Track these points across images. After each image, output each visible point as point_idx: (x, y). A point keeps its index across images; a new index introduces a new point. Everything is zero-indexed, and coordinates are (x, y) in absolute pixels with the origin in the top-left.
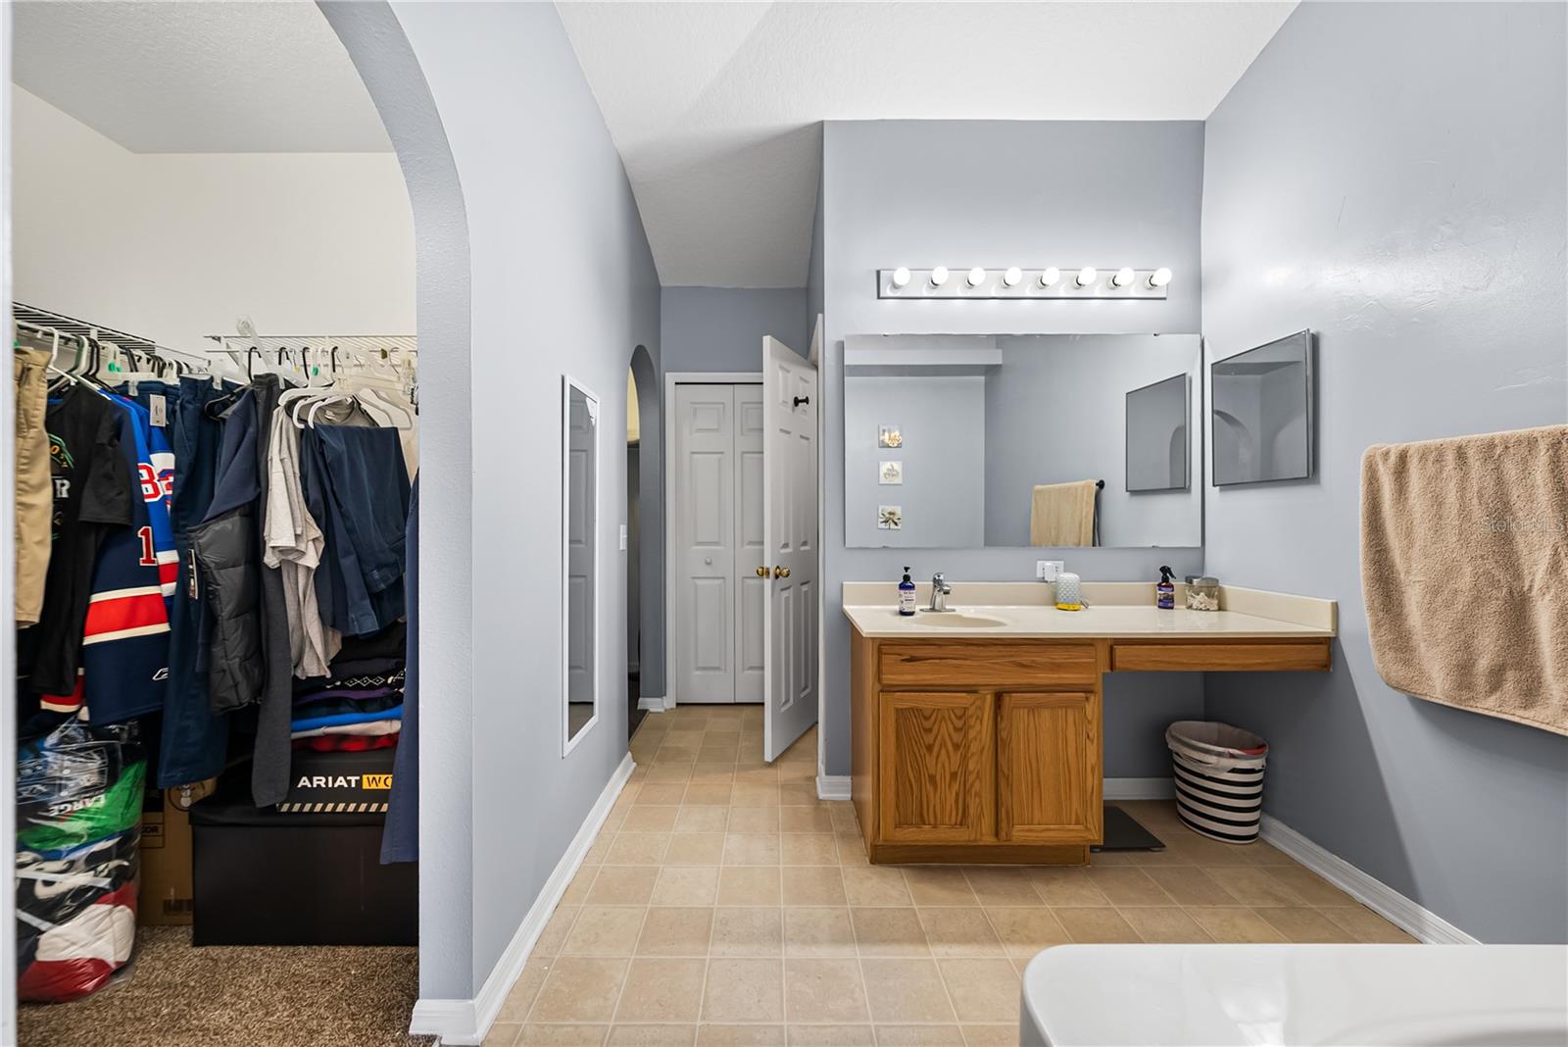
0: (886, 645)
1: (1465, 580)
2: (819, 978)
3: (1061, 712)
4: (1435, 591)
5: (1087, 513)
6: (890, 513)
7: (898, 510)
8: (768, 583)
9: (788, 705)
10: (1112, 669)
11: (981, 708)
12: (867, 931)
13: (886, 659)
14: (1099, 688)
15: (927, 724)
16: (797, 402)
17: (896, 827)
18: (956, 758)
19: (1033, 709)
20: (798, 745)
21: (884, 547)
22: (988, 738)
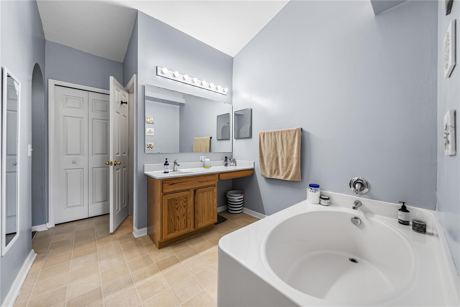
0: (164, 181)
1: (271, 156)
2: (150, 286)
3: (209, 192)
4: (268, 158)
5: (208, 145)
6: (150, 145)
7: (153, 144)
8: (111, 168)
9: (119, 211)
10: (219, 180)
11: (191, 195)
12: (162, 266)
13: (164, 185)
14: (216, 185)
15: (176, 202)
16: (122, 103)
17: (168, 234)
18: (184, 210)
19: (203, 192)
20: (122, 225)
21: (158, 153)
22: (192, 203)
